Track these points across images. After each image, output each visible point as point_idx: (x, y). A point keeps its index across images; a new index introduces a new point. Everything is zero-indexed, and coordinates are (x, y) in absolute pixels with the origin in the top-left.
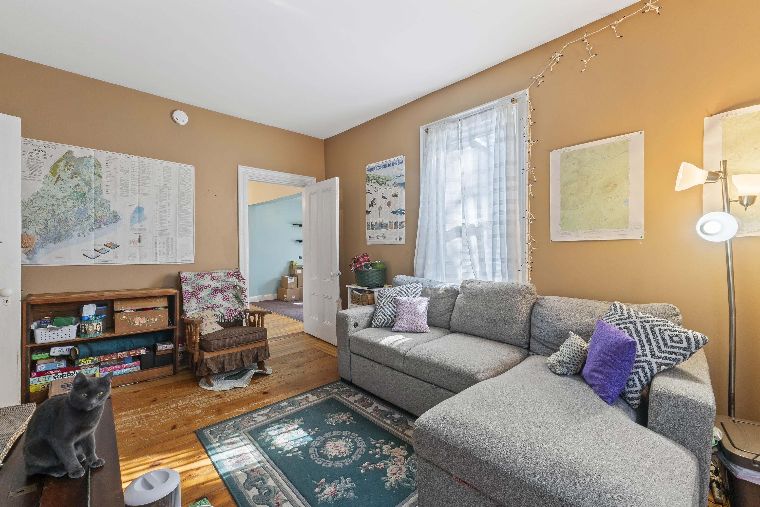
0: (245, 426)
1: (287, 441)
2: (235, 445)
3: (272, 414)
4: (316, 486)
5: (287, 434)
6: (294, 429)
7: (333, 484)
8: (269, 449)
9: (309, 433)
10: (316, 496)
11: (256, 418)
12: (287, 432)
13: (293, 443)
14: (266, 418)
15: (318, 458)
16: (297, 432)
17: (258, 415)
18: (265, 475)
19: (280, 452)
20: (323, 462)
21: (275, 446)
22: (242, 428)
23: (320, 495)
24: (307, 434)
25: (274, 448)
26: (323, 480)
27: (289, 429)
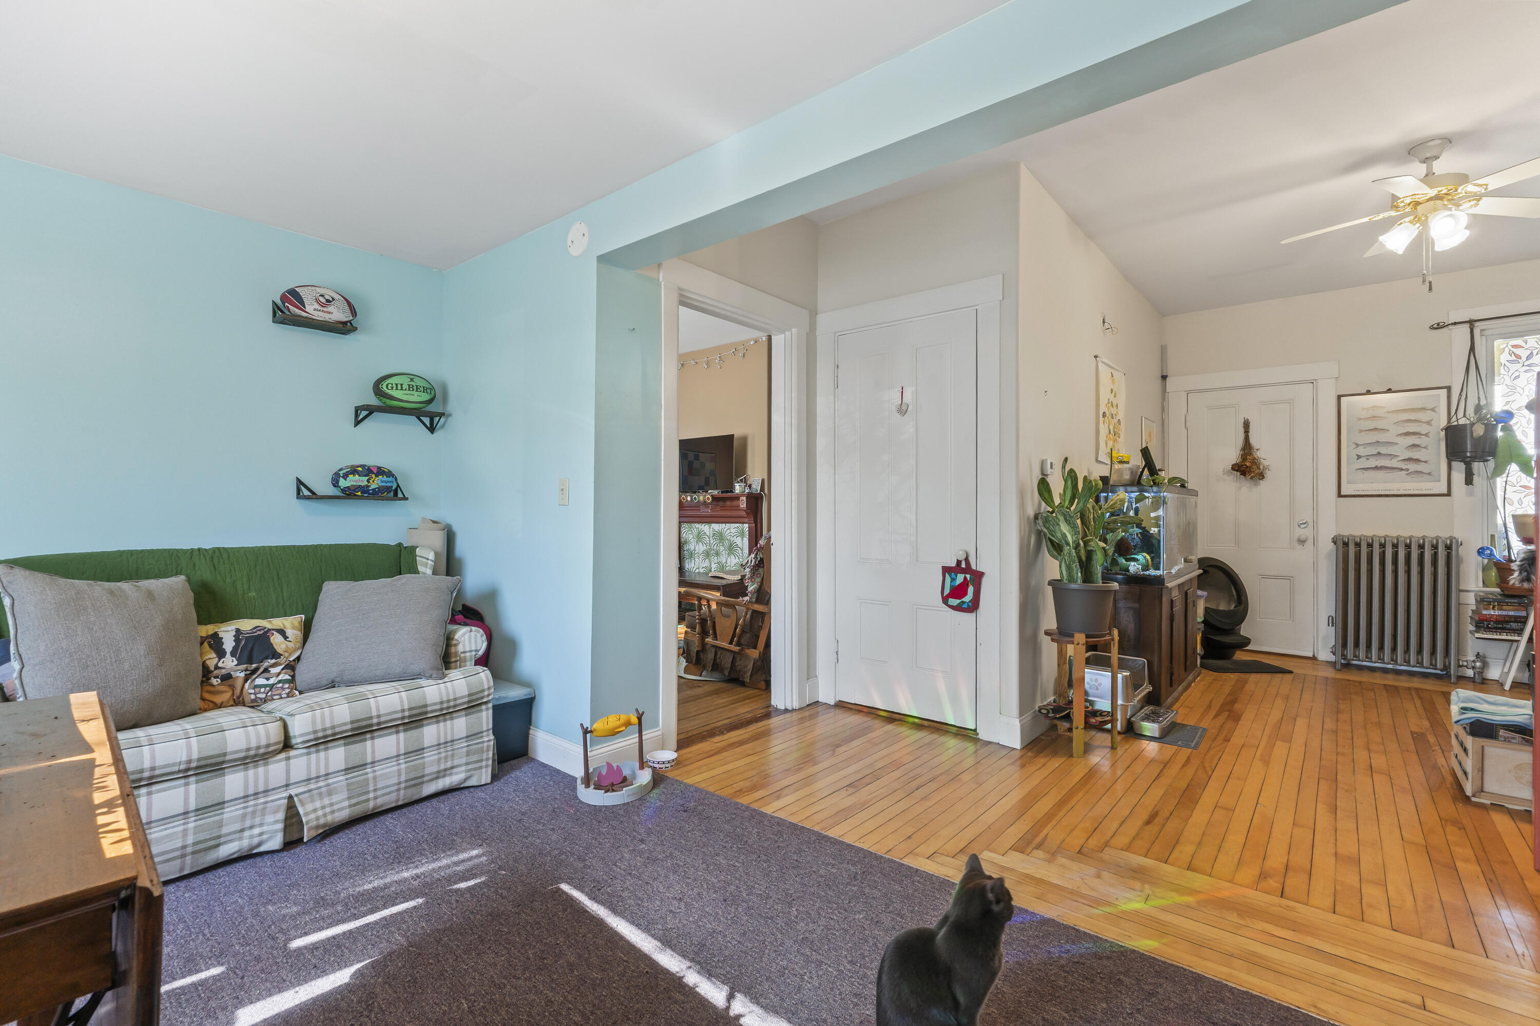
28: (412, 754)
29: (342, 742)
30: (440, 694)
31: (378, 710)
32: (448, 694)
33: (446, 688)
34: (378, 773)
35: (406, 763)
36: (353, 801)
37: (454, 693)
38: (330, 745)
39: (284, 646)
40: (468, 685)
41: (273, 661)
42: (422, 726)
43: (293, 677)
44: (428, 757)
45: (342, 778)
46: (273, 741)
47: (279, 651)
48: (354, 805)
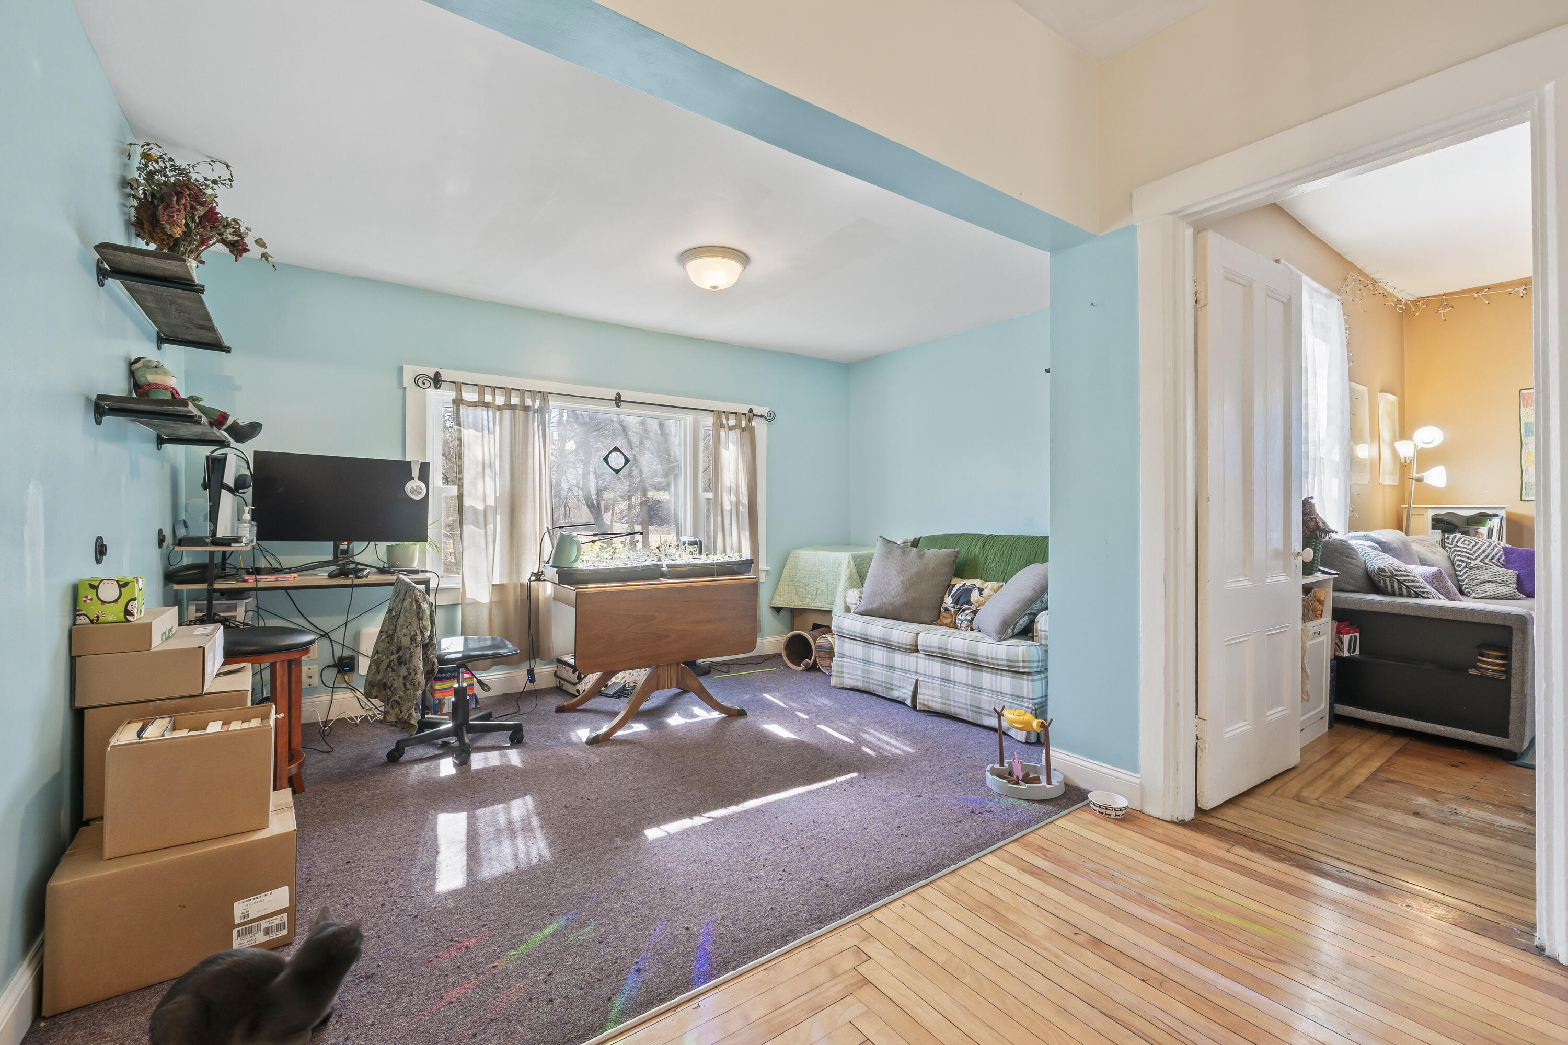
28: (976, 689)
29: (940, 659)
30: (987, 651)
31: (951, 647)
32: (992, 652)
33: (992, 648)
34: (956, 690)
35: (971, 692)
36: (944, 701)
37: (996, 654)
38: (935, 659)
39: (976, 599)
40: (1008, 652)
41: (967, 606)
42: (982, 671)
43: (973, 619)
44: (985, 696)
45: (939, 683)
46: (908, 643)
47: (972, 601)
48: (944, 704)
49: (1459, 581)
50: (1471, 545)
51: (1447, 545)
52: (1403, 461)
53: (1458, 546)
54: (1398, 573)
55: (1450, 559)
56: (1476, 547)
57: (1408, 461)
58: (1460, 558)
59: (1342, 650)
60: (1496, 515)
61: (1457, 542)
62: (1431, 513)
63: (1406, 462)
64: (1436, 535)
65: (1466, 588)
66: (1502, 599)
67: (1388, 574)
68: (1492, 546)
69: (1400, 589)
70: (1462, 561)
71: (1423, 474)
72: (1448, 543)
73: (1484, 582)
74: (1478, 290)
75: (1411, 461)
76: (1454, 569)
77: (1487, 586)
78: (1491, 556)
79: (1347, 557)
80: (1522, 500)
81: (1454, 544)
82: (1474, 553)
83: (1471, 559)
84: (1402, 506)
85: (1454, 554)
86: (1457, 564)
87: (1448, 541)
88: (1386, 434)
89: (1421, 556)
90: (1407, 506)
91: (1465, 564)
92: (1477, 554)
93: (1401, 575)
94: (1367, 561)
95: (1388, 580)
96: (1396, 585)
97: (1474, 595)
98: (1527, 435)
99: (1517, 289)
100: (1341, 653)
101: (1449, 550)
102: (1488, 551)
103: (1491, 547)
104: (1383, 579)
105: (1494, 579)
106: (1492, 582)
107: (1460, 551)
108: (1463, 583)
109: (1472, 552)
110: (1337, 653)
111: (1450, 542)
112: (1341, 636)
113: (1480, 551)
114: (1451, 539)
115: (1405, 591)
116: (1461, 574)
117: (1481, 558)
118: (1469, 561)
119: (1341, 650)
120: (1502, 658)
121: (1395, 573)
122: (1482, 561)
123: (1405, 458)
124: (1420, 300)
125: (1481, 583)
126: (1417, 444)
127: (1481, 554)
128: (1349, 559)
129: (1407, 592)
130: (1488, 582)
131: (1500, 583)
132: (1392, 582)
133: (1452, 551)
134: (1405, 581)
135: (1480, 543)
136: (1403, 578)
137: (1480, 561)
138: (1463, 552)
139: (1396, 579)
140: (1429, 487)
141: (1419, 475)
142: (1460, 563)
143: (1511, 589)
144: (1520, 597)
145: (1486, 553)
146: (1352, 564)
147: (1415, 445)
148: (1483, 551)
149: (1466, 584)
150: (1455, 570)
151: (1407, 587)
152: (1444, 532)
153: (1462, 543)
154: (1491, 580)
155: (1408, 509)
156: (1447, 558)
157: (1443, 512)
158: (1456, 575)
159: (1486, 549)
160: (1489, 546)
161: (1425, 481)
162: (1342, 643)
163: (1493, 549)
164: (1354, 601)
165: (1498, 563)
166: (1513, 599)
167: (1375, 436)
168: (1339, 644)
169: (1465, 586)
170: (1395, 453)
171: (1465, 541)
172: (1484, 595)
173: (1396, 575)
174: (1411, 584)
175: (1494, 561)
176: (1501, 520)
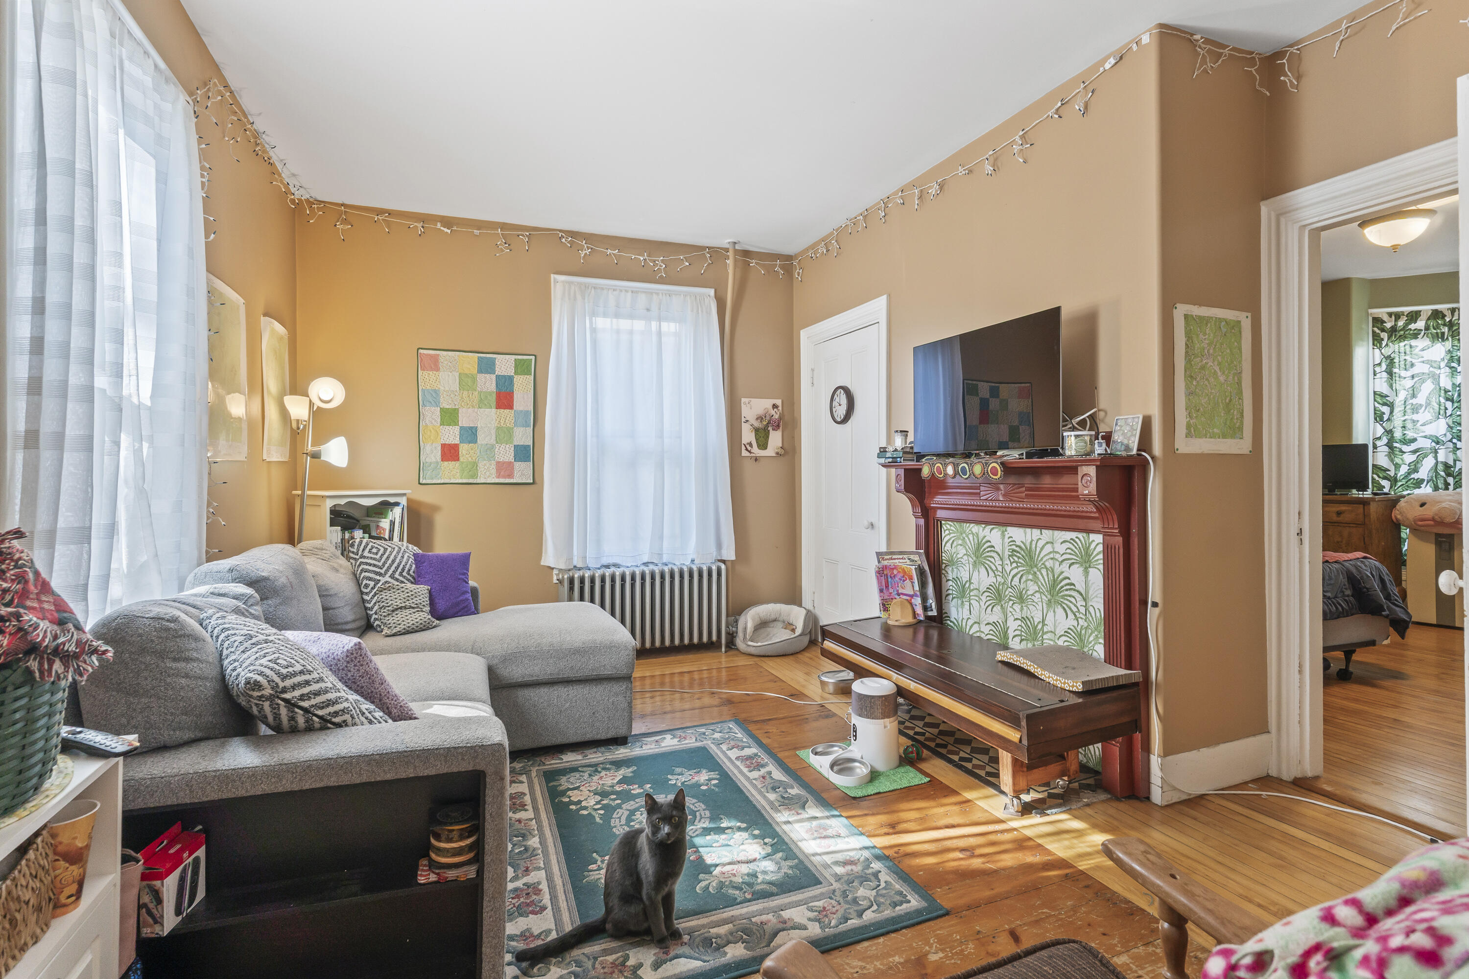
0: (831, 898)
1: (742, 847)
2: (840, 857)
3: (769, 921)
4: (714, 785)
5: (739, 859)
6: (724, 865)
7: (693, 781)
8: (776, 840)
9: (697, 851)
10: (718, 777)
11: (810, 919)
12: (739, 862)
13: (731, 842)
14: (786, 914)
15: (699, 811)
16: (719, 857)
17: (806, 928)
18: (780, 803)
19: (757, 832)
20: (693, 804)
21: (765, 844)
22: (836, 894)
23: (714, 776)
24: (700, 849)
25: (767, 840)
26: (704, 788)
27: (735, 867)
49: (366, 609)
50: (380, 554)
51: (351, 555)
52: (294, 425)
53: (365, 557)
54: (288, 683)
55: (355, 575)
56: (385, 556)
57: (301, 427)
58: (367, 574)
59: (158, 921)
60: (397, 504)
61: (364, 550)
62: (330, 503)
63: (298, 428)
64: (335, 535)
65: (376, 619)
66: (416, 631)
67: (268, 691)
68: (402, 552)
69: (292, 719)
70: (370, 579)
71: (322, 448)
72: (353, 552)
73: (397, 609)
74: (380, 212)
75: (305, 426)
76: (361, 591)
77: (401, 615)
78: (401, 566)
79: (175, 660)
80: (419, 483)
81: (360, 553)
82: (384, 565)
83: (380, 574)
84: (294, 492)
85: (360, 568)
86: (364, 583)
87: (352, 550)
88: (272, 384)
89: (321, 582)
90: (299, 492)
91: (373, 583)
92: (387, 566)
93: (293, 688)
94: (225, 652)
95: (266, 705)
96: (283, 711)
97: (386, 631)
98: (424, 405)
99: (416, 224)
100: (157, 928)
101: (353, 562)
102: (397, 561)
103: (401, 555)
104: (256, 704)
105: (407, 603)
106: (405, 608)
107: (367, 564)
108: (371, 613)
109: (380, 564)
110: (147, 932)
111: (355, 550)
112: (157, 883)
113: (390, 562)
114: (356, 547)
115: (301, 720)
116: (368, 598)
117: (390, 572)
118: (378, 577)
119: (156, 922)
120: (470, 833)
121: (281, 685)
122: (392, 577)
123: (298, 421)
124: (315, 202)
125: (393, 611)
126: (313, 401)
127: (391, 566)
128: (181, 665)
129: (307, 721)
130: (401, 608)
131: (413, 608)
132: (275, 708)
133: (358, 563)
134: (302, 697)
135: (389, 549)
136: (297, 693)
137: (390, 576)
138: (370, 565)
139: (284, 700)
140: (328, 466)
141: (316, 449)
142: (368, 582)
143: (425, 616)
144: (434, 624)
145: (395, 565)
146: (187, 676)
147: (310, 401)
148: (393, 562)
149: (376, 613)
150: (362, 593)
151: (306, 710)
152: (344, 529)
153: (370, 552)
154: (403, 605)
155: (302, 496)
156: (351, 576)
157: (343, 502)
158: (364, 601)
159: (396, 557)
160: (398, 553)
161: (323, 458)
162: (159, 901)
163: (403, 557)
164: (188, 781)
165: (409, 577)
166: (428, 629)
167: (256, 385)
168: (151, 906)
169: (374, 616)
170: (284, 413)
171: (372, 547)
172: (398, 629)
173: (284, 690)
174: (313, 702)
175: (405, 574)
176: (403, 509)
